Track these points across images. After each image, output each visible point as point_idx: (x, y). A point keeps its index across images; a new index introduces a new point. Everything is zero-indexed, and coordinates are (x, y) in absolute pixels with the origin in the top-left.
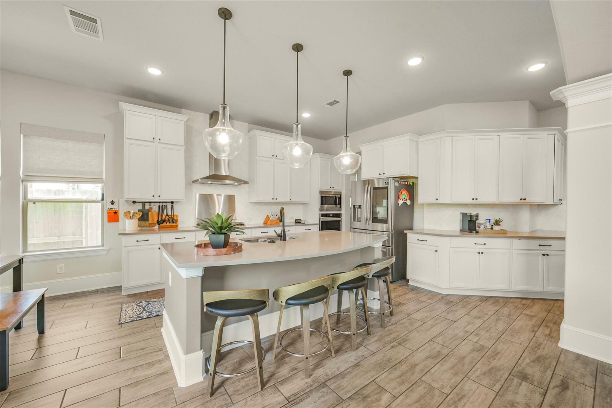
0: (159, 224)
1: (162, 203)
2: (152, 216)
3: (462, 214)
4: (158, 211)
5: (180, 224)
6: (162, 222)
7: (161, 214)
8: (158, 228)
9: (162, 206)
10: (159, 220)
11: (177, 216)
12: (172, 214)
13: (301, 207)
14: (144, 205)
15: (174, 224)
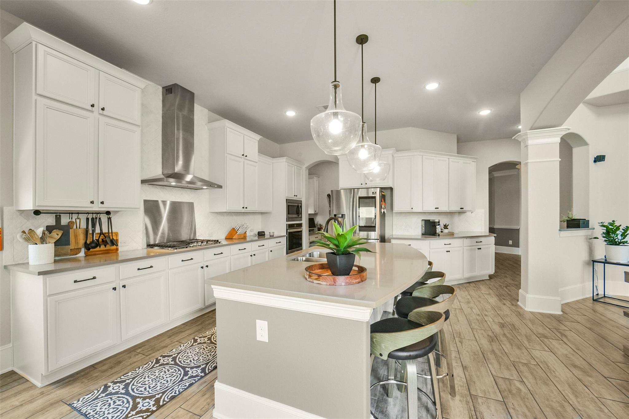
0: (89, 249)
1: (93, 213)
2: (76, 236)
3: (424, 221)
4: (85, 227)
5: (122, 246)
6: (93, 245)
7: (91, 232)
8: (84, 255)
9: (93, 218)
10: (88, 242)
11: (117, 234)
12: (110, 231)
13: (260, 216)
14: (58, 219)
15: (115, 247)
